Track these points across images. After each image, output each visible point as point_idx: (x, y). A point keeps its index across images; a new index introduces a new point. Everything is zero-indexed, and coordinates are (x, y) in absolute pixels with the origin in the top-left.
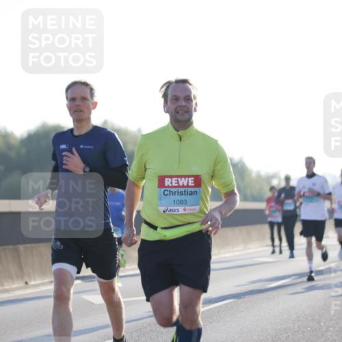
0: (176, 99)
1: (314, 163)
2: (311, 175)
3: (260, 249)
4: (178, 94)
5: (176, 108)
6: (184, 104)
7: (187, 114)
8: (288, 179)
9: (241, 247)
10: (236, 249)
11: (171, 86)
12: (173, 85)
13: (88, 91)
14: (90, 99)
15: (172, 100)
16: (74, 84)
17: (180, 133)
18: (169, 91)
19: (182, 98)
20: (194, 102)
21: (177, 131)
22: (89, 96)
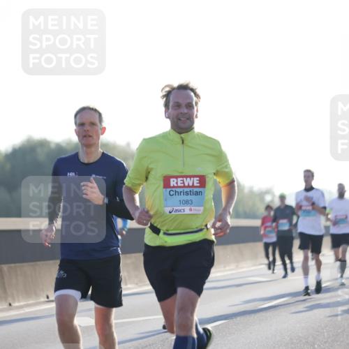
0: (178, 105)
1: (313, 176)
2: (309, 188)
4: (180, 101)
5: (178, 115)
6: (186, 111)
7: (188, 121)
8: (282, 198)
9: (233, 266)
10: (227, 268)
11: (173, 92)
12: (175, 91)
13: (97, 116)
14: (99, 124)
15: (173, 107)
16: (83, 110)
17: (183, 135)
18: (171, 98)
19: (184, 105)
20: (195, 108)
21: (180, 133)
22: (97, 122)
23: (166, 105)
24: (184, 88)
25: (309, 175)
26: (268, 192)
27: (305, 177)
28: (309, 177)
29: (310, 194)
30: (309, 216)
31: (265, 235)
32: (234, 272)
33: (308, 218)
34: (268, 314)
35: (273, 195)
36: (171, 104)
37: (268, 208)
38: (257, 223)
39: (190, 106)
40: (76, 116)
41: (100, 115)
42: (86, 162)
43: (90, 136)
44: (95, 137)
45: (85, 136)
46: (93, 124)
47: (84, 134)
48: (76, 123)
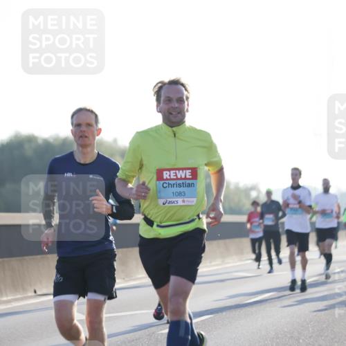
0: (169, 100)
1: (300, 174)
2: (296, 187)
3: (238, 264)
4: (171, 96)
5: (169, 109)
6: (177, 105)
7: (179, 115)
8: (269, 193)
9: (218, 261)
10: (213, 263)
11: (164, 88)
12: (166, 86)
13: (93, 117)
14: (95, 125)
15: (164, 101)
16: (80, 111)
17: (174, 129)
18: (163, 92)
19: (174, 100)
20: (186, 103)
21: (172, 127)
22: (94, 123)
23: (158, 100)
24: (175, 83)
25: (296, 174)
26: (253, 188)
27: (292, 175)
28: (296, 175)
29: (297, 192)
30: (295, 214)
31: (251, 231)
32: (220, 267)
33: (294, 216)
34: (254, 308)
35: (259, 191)
36: (162, 99)
37: (255, 203)
38: (244, 218)
39: (181, 100)
40: (72, 117)
41: (96, 116)
42: (82, 162)
43: (86, 137)
44: (91, 138)
45: (81, 137)
46: (89, 125)
47: (81, 134)
48: (72, 124)
